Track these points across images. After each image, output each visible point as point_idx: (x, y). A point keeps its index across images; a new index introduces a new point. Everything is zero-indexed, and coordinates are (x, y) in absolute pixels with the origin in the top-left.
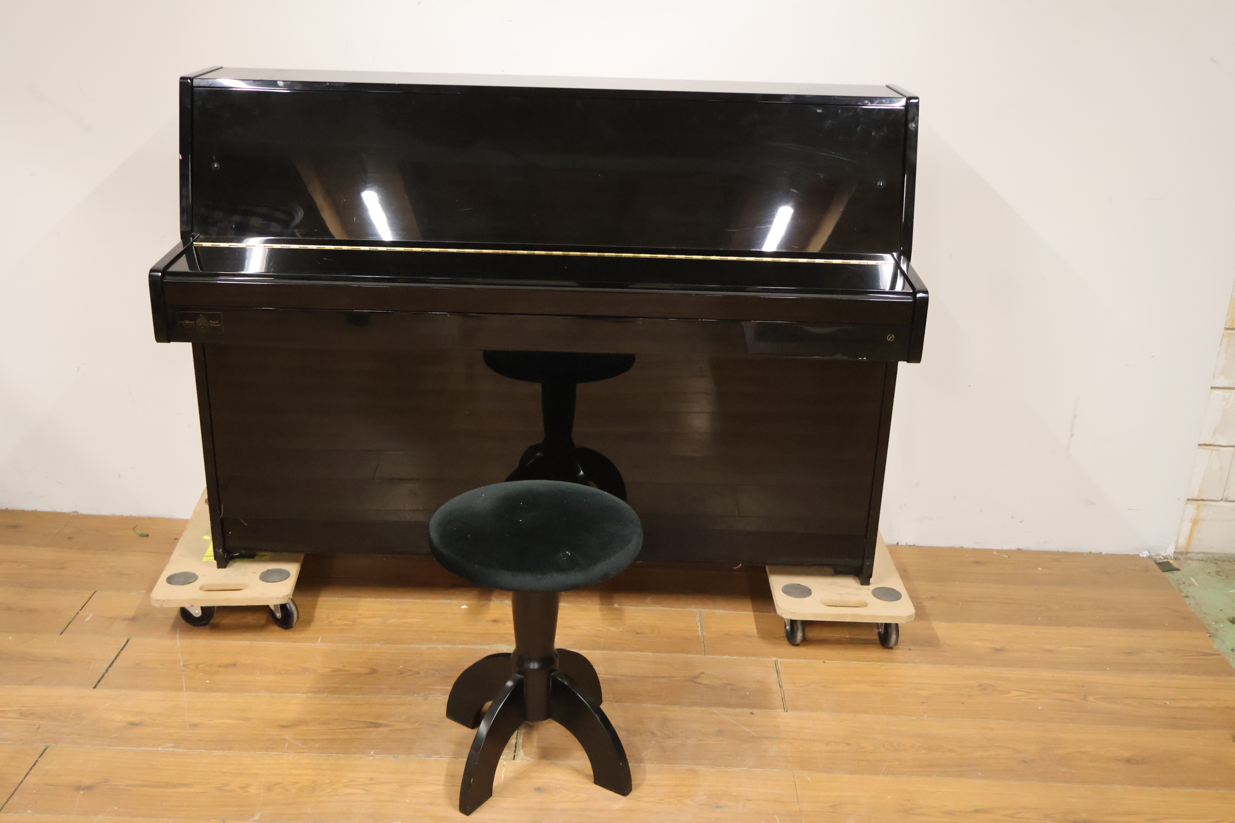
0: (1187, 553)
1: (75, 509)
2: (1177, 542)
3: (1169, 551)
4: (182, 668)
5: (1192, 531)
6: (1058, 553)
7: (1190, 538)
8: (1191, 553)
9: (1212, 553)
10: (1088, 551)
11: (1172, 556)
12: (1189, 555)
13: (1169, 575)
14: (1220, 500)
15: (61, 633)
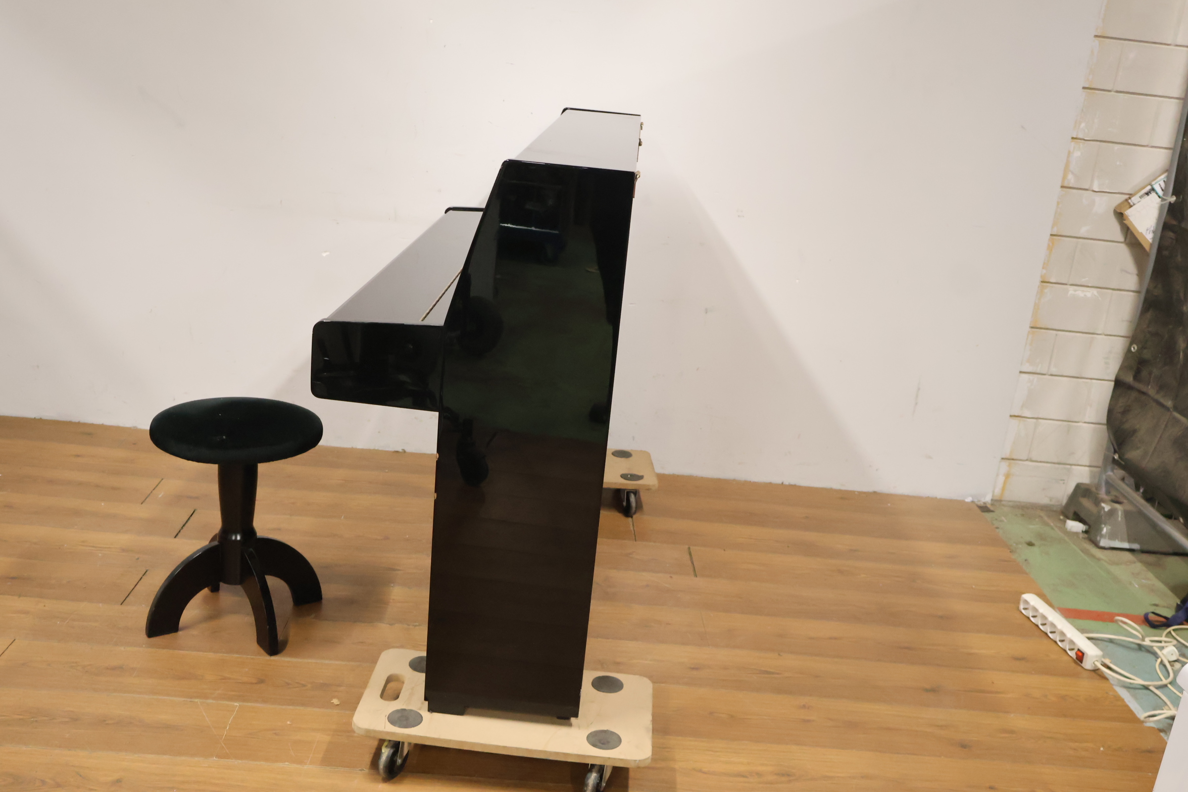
0: (1000, 501)
1: (134, 425)
3: (988, 499)
5: (1005, 483)
6: (905, 496)
7: (1003, 489)
8: (1005, 501)
9: (1019, 502)
10: (927, 496)
11: (990, 502)
12: (1003, 503)
13: (987, 515)
14: (1027, 460)
15: (142, 503)
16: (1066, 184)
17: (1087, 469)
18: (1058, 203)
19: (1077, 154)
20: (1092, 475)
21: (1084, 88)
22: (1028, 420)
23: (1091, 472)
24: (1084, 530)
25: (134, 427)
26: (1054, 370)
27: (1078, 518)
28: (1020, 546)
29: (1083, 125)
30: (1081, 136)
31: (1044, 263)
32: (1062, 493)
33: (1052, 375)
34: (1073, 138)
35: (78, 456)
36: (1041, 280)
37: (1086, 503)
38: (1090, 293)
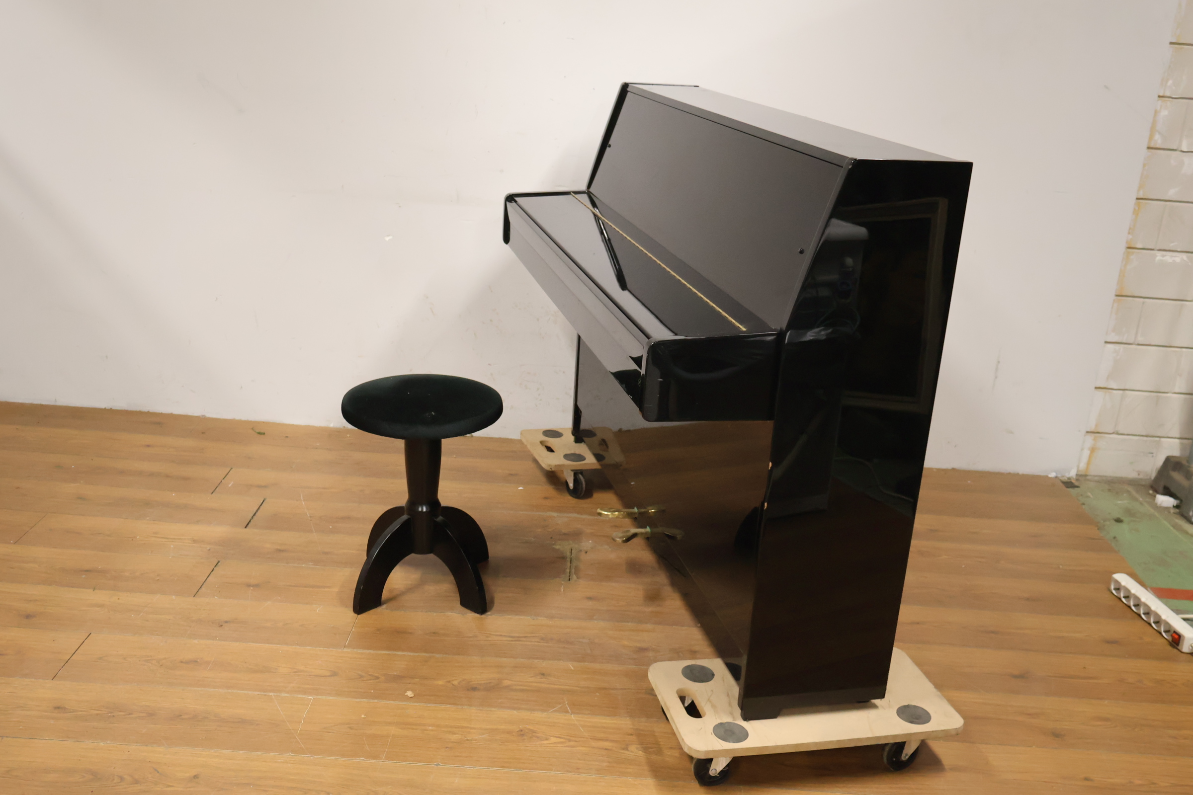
0: (1086, 475)
1: (203, 414)
2: (1078, 466)
3: (1072, 474)
4: (309, 518)
5: (1090, 457)
6: (985, 473)
7: (1088, 463)
8: (1091, 475)
9: (1106, 476)
10: (1008, 472)
11: (1074, 477)
12: (1088, 478)
13: (1071, 490)
14: (1113, 433)
15: (212, 493)
16: (1152, 145)
17: (1177, 441)
18: (1144, 165)
19: (1164, 113)
20: (1183, 448)
21: (1171, 43)
22: (1114, 392)
23: (1181, 444)
24: (1175, 505)
25: (203, 416)
26: (1141, 340)
27: (1168, 492)
28: (1108, 523)
29: (1170, 82)
30: (1168, 94)
31: (1130, 229)
32: (1151, 466)
33: (1139, 345)
34: (1159, 97)
35: (148, 446)
36: (1127, 246)
37: (1177, 476)
38: (1179, 258)
